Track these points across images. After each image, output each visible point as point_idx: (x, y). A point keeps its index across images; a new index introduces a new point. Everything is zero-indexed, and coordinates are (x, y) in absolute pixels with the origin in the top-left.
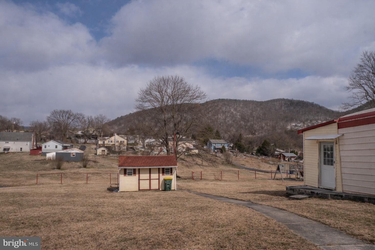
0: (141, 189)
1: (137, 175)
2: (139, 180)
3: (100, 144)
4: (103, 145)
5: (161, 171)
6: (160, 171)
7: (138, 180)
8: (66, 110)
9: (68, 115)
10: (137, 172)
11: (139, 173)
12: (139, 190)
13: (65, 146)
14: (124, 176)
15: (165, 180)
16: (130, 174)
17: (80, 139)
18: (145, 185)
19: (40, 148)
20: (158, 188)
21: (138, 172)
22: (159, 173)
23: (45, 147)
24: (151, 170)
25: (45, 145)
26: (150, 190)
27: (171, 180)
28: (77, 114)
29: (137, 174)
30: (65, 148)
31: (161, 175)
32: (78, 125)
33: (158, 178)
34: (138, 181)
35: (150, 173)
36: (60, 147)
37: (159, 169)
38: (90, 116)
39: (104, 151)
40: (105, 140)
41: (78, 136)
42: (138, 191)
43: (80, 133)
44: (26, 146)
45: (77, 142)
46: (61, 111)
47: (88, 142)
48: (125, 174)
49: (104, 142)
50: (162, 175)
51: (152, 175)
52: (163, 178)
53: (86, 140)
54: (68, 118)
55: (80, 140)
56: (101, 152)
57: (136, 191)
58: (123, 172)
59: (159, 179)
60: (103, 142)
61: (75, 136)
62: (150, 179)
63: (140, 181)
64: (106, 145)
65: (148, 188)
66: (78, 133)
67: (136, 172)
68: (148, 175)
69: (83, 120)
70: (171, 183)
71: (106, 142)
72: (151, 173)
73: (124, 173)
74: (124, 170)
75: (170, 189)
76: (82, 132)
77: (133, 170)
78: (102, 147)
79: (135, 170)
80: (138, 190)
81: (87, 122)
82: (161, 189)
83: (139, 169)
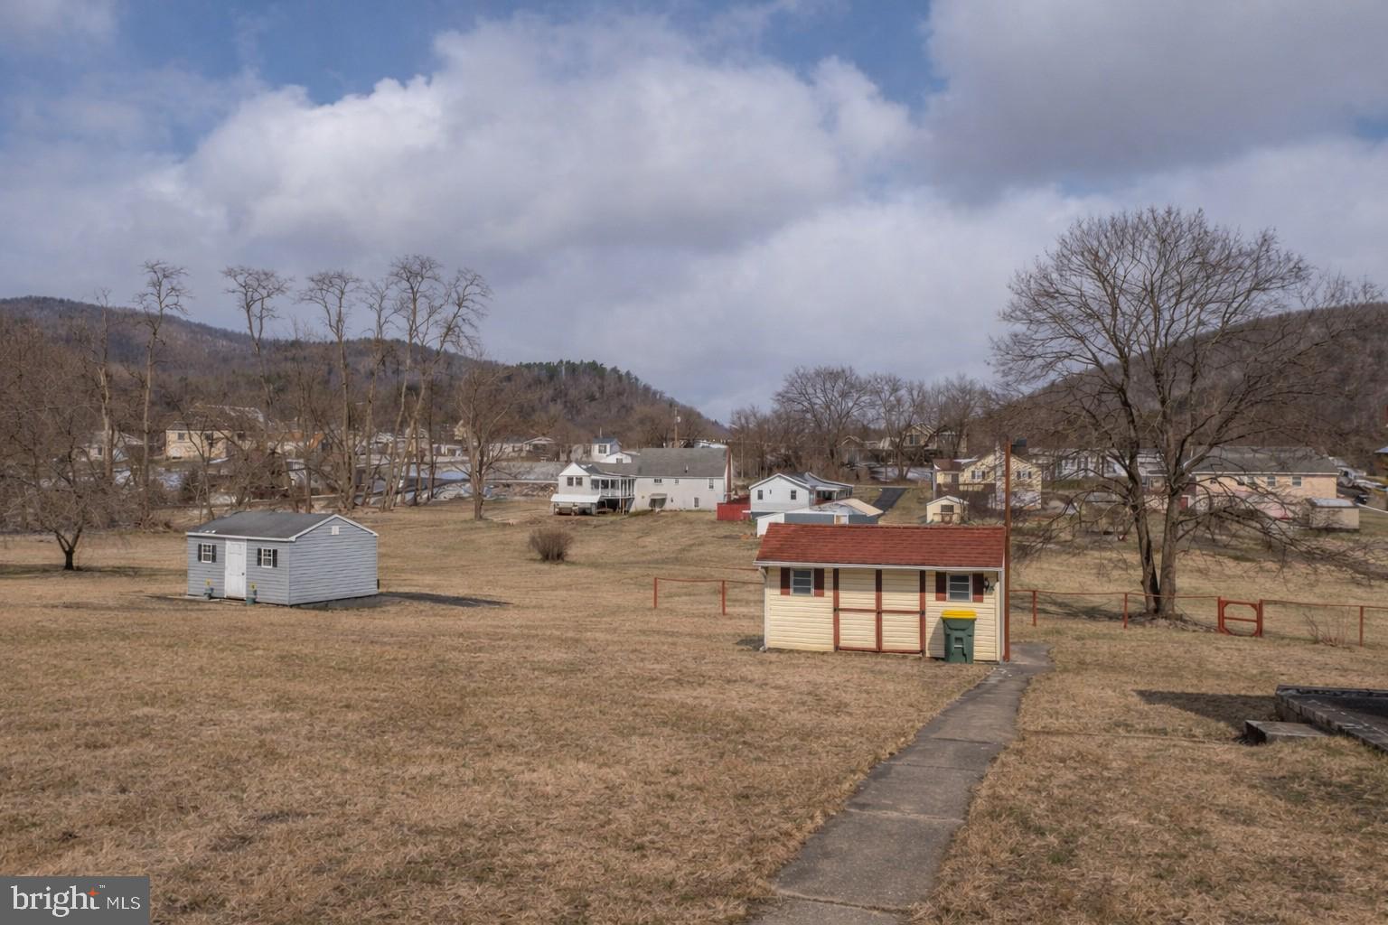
0: (843, 643)
1: (829, 594)
2: (836, 610)
3: (939, 485)
4: (953, 489)
5: (931, 583)
6: (927, 583)
7: (832, 610)
8: (835, 366)
9: (840, 383)
10: (828, 581)
11: (836, 587)
12: (837, 648)
13: (824, 492)
14: (782, 594)
15: (946, 622)
16: (802, 589)
17: (882, 466)
18: (858, 631)
19: (745, 501)
20: (917, 647)
21: (832, 580)
22: (923, 590)
23: (760, 497)
24: (883, 577)
25: (760, 488)
26: (878, 651)
27: (967, 625)
28: (872, 380)
29: (829, 589)
30: (825, 498)
31: (931, 597)
32: (874, 416)
33: (918, 609)
34: (832, 615)
35: (879, 589)
36: (803, 496)
37: (923, 573)
38: (916, 383)
39: (950, 508)
40: (960, 468)
41: (878, 457)
42: (831, 654)
43: (885, 445)
44: (710, 492)
45: (873, 478)
46: (818, 374)
47: (910, 475)
48: (785, 586)
49: (955, 478)
50: (938, 599)
51: (886, 596)
52: (942, 610)
53: (905, 469)
54: (844, 395)
55: (883, 470)
56: (939, 511)
57: (824, 653)
58: (779, 578)
59: (922, 613)
60: (953, 476)
61: (870, 454)
62: (879, 612)
63: (842, 615)
64: (961, 488)
65: (873, 645)
66: (881, 445)
67: (826, 580)
68: (873, 595)
69: (892, 398)
70: (971, 636)
71: (965, 477)
72: (883, 587)
73: (779, 583)
74: (779, 573)
75: (966, 655)
76: (892, 443)
77: (812, 575)
78: (946, 494)
79: (819, 574)
80: (831, 648)
81: (908, 404)
82: (928, 655)
83: (836, 572)
